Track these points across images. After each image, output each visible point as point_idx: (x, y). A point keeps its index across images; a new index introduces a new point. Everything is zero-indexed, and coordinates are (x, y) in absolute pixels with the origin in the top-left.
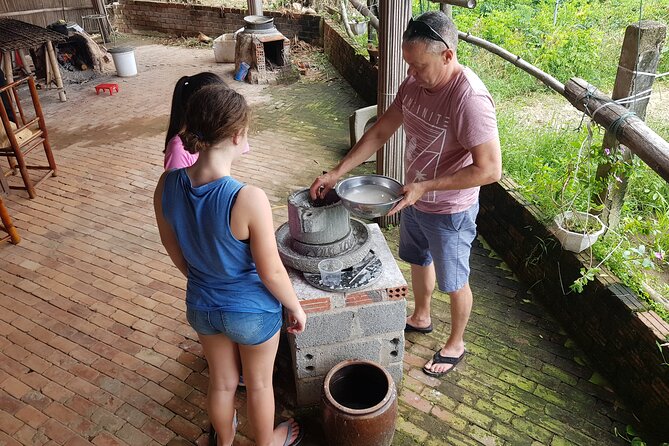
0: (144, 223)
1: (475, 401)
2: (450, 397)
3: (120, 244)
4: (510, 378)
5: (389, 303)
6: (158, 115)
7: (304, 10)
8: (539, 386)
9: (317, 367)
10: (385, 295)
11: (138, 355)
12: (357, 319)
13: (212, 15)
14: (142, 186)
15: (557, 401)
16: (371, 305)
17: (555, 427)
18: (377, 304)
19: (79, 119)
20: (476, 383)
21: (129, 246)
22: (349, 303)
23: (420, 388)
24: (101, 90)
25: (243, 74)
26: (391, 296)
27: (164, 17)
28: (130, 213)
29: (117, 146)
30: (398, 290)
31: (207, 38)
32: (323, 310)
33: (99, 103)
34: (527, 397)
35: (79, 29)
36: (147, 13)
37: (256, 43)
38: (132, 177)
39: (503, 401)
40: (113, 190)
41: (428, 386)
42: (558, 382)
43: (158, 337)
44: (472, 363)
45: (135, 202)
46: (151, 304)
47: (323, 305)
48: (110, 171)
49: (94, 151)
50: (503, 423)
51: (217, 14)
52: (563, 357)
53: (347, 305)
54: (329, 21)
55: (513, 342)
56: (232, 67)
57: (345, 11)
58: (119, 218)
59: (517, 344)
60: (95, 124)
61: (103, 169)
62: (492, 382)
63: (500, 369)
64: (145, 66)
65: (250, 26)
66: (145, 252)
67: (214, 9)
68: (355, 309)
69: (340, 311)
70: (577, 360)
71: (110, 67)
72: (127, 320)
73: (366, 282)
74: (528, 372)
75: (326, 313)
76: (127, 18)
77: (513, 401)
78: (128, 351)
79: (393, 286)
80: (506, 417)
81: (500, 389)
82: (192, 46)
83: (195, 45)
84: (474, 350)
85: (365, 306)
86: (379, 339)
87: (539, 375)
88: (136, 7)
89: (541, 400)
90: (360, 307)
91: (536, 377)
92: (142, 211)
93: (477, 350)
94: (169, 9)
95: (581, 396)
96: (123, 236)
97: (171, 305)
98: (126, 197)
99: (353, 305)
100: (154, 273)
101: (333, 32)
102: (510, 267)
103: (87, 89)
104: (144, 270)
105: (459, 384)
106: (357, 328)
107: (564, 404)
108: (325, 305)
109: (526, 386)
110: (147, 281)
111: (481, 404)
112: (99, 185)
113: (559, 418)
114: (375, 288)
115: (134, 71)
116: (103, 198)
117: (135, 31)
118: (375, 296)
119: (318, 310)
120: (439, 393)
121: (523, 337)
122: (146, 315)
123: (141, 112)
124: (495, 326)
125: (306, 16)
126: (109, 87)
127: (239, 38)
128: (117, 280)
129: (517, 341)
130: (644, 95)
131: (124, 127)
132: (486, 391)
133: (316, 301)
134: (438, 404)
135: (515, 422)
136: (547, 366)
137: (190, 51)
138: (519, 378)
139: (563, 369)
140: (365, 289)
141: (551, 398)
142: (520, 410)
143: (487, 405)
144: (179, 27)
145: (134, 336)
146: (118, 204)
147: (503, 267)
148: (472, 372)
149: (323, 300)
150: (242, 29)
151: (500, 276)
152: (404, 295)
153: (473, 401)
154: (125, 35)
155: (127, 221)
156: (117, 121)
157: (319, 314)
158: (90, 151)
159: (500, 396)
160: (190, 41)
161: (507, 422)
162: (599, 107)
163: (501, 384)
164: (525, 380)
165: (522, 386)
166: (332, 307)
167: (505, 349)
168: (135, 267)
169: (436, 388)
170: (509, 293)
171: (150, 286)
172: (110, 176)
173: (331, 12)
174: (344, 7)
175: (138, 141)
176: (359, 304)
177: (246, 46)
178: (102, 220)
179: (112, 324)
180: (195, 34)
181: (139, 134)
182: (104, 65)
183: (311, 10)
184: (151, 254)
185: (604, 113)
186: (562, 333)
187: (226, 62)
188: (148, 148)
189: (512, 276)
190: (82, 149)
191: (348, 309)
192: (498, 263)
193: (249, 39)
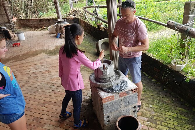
0: (37, 83)
1: (161, 123)
2: (153, 123)
3: (30, 91)
4: (169, 114)
5: (132, 94)
6: (35, 50)
7: (74, 17)
8: (178, 115)
9: (111, 120)
10: (131, 92)
11: (44, 127)
12: (123, 101)
13: (46, 21)
14: (34, 72)
15: (185, 118)
16: (127, 96)
17: (188, 127)
18: (129, 95)
19: (9, 55)
20: (159, 117)
21: (34, 91)
22: (120, 96)
23: (143, 122)
24: (14, 45)
25: (59, 36)
26: (133, 92)
27: (31, 23)
28: (31, 81)
29: (23, 61)
30: (135, 90)
31: (45, 28)
32: (112, 100)
33: (14, 49)
34: (176, 119)
35: (5, 28)
36: (25, 22)
37: (62, 26)
38: (30, 69)
39: (169, 121)
40: (24, 74)
41: (145, 121)
42: (183, 112)
43: (50, 120)
44: (155, 111)
45: (32, 77)
46: (45, 109)
47: (112, 98)
48: (22, 69)
49: (15, 63)
50: (172, 128)
51: (48, 20)
52: (182, 104)
53: (120, 97)
54: (82, 19)
55: (166, 102)
56: (55, 34)
57: (86, 16)
58: (28, 83)
59: (167, 103)
60: (14, 55)
61: (19, 68)
62: (164, 116)
63: (165, 111)
64: (27, 37)
65: (59, 22)
66: (39, 92)
67: (46, 19)
68: (122, 98)
69: (117, 99)
70: (186, 104)
71: (16, 38)
72: (38, 116)
73: (125, 88)
74: (173, 111)
75: (113, 101)
76: (19, 24)
77: (173, 121)
78: (41, 126)
79: (133, 88)
80: (172, 126)
81: (167, 118)
82: (41, 30)
83: (42, 30)
84: (155, 107)
85: (125, 97)
86: (130, 107)
87: (177, 111)
88: (22, 21)
89: (181, 119)
90: (123, 97)
91: (176, 112)
92: (36, 79)
93: (156, 107)
94: (32, 21)
95: (192, 116)
96: (30, 88)
97: (52, 108)
98: (29, 76)
99: (121, 96)
100: (44, 99)
101: (84, 22)
102: (156, 80)
103: (10, 45)
104: (40, 98)
105: (154, 118)
106: (123, 105)
107: (188, 119)
108: (113, 98)
109: (175, 115)
110: (42, 101)
111: (163, 124)
112: (19, 73)
113: (188, 123)
114: (128, 90)
115: (24, 39)
116: (22, 77)
117: (22, 28)
118: (128, 93)
119: (110, 100)
120: (149, 123)
121: (168, 100)
122: (45, 113)
123: (29, 50)
124: (158, 98)
125: (75, 19)
126: (17, 44)
127: (56, 26)
128: (32, 103)
129: (167, 102)
130: (192, 22)
131: (24, 55)
132: (163, 119)
133: (110, 97)
134: (150, 126)
135: (175, 127)
136: (178, 108)
137: (41, 32)
138: (171, 113)
139: (183, 108)
140: (125, 90)
141: (183, 118)
142: (176, 123)
143: (165, 124)
144: (36, 25)
145: (42, 121)
146: (27, 78)
147: (154, 80)
148: (157, 114)
149: (112, 96)
150: (57, 23)
151: (154, 83)
152: (137, 91)
153: (160, 123)
154: (19, 29)
155: (31, 83)
156: (21, 53)
157: (111, 102)
158: (14, 63)
159: (168, 120)
160: (40, 29)
161: (173, 128)
162: (180, 27)
163: (167, 116)
164: (174, 114)
165: (173, 116)
166: (115, 98)
167: (164, 105)
168: (37, 97)
169: (147, 121)
170: (158, 88)
171: (43, 103)
172: (23, 70)
173: (82, 17)
174: (86, 15)
175: (30, 58)
176: (123, 96)
177: (59, 28)
178: (22, 84)
179: (33, 118)
180: (41, 27)
181: (30, 57)
182: (14, 38)
183: (76, 17)
184: (41, 93)
185: (182, 28)
186: (179, 97)
187: (53, 33)
188: (33, 60)
189: (157, 82)
190: (12, 63)
191: (120, 98)
192: (152, 79)
193: (60, 26)
